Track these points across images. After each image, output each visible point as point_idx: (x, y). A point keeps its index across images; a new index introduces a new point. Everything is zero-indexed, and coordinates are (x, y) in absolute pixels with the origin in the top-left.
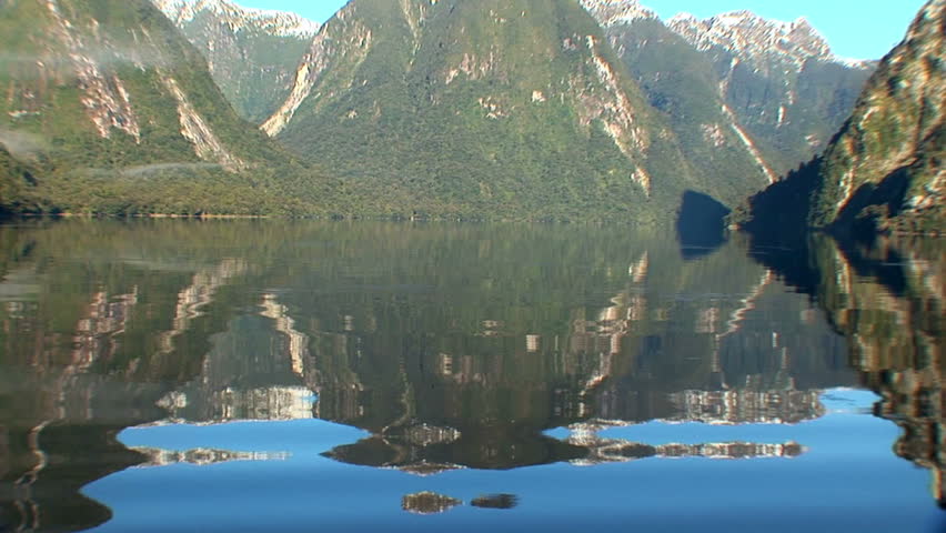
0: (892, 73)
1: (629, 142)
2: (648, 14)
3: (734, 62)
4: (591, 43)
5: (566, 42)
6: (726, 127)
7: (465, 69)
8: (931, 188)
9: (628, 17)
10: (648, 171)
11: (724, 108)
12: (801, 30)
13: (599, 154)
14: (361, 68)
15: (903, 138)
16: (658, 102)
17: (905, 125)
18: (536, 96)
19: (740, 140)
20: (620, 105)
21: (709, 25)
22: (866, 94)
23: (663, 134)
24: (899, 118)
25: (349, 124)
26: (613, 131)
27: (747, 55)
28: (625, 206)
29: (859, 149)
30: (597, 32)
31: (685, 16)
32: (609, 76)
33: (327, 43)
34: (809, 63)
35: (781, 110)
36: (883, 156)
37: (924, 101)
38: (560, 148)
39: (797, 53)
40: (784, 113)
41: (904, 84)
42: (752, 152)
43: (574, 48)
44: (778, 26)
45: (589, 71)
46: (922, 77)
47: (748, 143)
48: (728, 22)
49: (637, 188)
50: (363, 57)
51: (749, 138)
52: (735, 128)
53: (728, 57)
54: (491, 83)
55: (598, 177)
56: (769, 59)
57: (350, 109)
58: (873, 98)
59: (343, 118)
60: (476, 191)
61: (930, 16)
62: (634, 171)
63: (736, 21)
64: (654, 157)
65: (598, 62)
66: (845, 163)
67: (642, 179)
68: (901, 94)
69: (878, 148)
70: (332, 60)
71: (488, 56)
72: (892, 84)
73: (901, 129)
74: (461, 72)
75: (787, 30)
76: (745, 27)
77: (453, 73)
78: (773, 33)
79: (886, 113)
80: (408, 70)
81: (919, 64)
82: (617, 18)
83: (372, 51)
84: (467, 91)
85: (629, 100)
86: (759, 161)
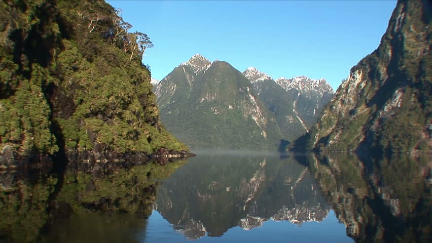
0: (331, 104)
1: (260, 122)
2: (269, 78)
3: (299, 94)
4: (248, 90)
5: (240, 89)
6: (294, 117)
7: (207, 98)
8: (335, 139)
9: (262, 79)
10: (266, 132)
11: (294, 110)
12: (323, 83)
13: (251, 126)
14: (173, 97)
15: (333, 123)
16: (272, 109)
17: (334, 120)
18: (230, 107)
19: (299, 121)
20: (258, 110)
21: (291, 81)
22: (323, 110)
23: (272, 119)
24: (333, 118)
25: (168, 115)
26: (255, 119)
27: (304, 91)
28: (258, 143)
29: (321, 127)
30: (251, 86)
31: (282, 78)
32: (254, 100)
33: (161, 88)
34: (325, 94)
35: (315, 110)
36: (327, 129)
37: (340, 112)
38: (238, 124)
39: (321, 90)
40: (316, 111)
41: (334, 107)
42: (303, 125)
43: (242, 91)
44: (315, 81)
45: (248, 99)
46: (340, 105)
47: (302, 122)
48: (298, 80)
49: (263, 137)
50: (173, 93)
51: (302, 121)
52: (298, 117)
53: (297, 92)
54: (215, 103)
55: (250, 133)
56: (312, 93)
57: (169, 111)
58: (325, 111)
59: (167, 113)
60: (210, 138)
61: (342, 87)
62: (262, 132)
63: (300, 80)
64: (269, 127)
65: (251, 96)
66: (317, 131)
67: (264, 134)
68: (333, 111)
69: (326, 127)
70: (163, 94)
71: (214, 94)
72: (331, 107)
73: (333, 121)
74: (205, 99)
75: (318, 83)
76: (303, 81)
77: (203, 99)
78: (313, 84)
79: (329, 116)
80: (188, 97)
81: (339, 102)
82: (259, 79)
83: (176, 91)
84: (208, 105)
85: (260, 108)
86: (305, 128)
